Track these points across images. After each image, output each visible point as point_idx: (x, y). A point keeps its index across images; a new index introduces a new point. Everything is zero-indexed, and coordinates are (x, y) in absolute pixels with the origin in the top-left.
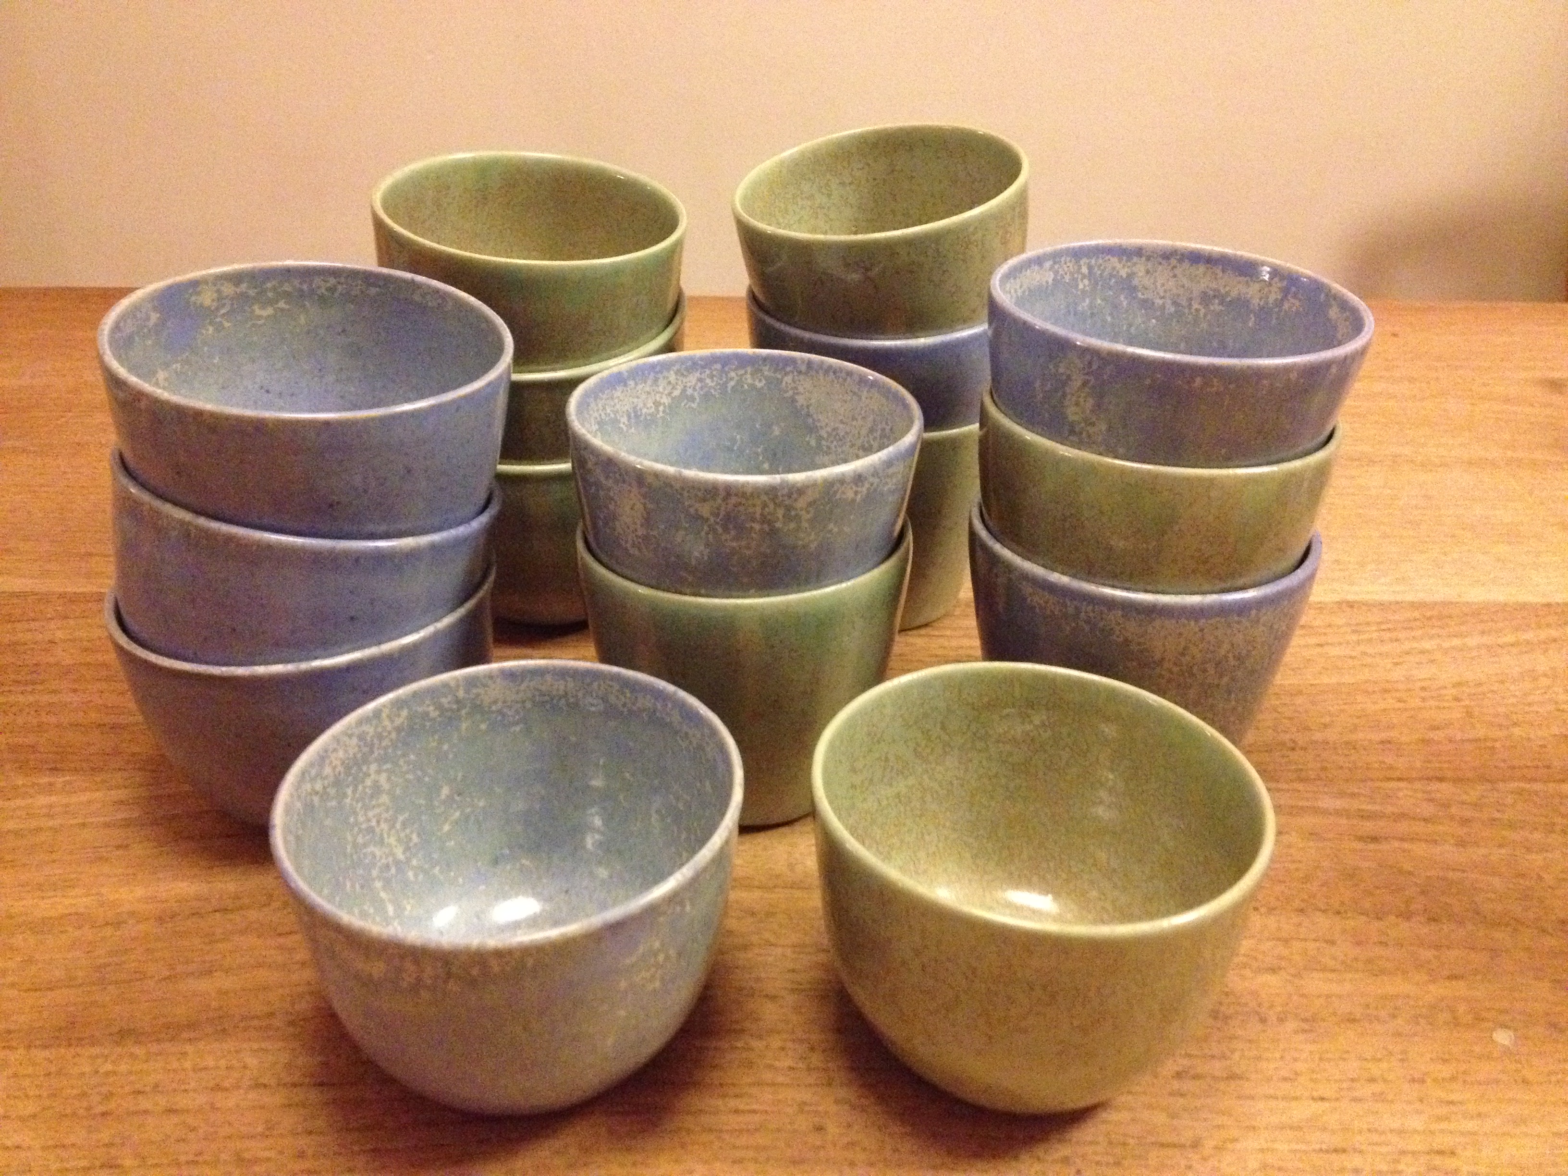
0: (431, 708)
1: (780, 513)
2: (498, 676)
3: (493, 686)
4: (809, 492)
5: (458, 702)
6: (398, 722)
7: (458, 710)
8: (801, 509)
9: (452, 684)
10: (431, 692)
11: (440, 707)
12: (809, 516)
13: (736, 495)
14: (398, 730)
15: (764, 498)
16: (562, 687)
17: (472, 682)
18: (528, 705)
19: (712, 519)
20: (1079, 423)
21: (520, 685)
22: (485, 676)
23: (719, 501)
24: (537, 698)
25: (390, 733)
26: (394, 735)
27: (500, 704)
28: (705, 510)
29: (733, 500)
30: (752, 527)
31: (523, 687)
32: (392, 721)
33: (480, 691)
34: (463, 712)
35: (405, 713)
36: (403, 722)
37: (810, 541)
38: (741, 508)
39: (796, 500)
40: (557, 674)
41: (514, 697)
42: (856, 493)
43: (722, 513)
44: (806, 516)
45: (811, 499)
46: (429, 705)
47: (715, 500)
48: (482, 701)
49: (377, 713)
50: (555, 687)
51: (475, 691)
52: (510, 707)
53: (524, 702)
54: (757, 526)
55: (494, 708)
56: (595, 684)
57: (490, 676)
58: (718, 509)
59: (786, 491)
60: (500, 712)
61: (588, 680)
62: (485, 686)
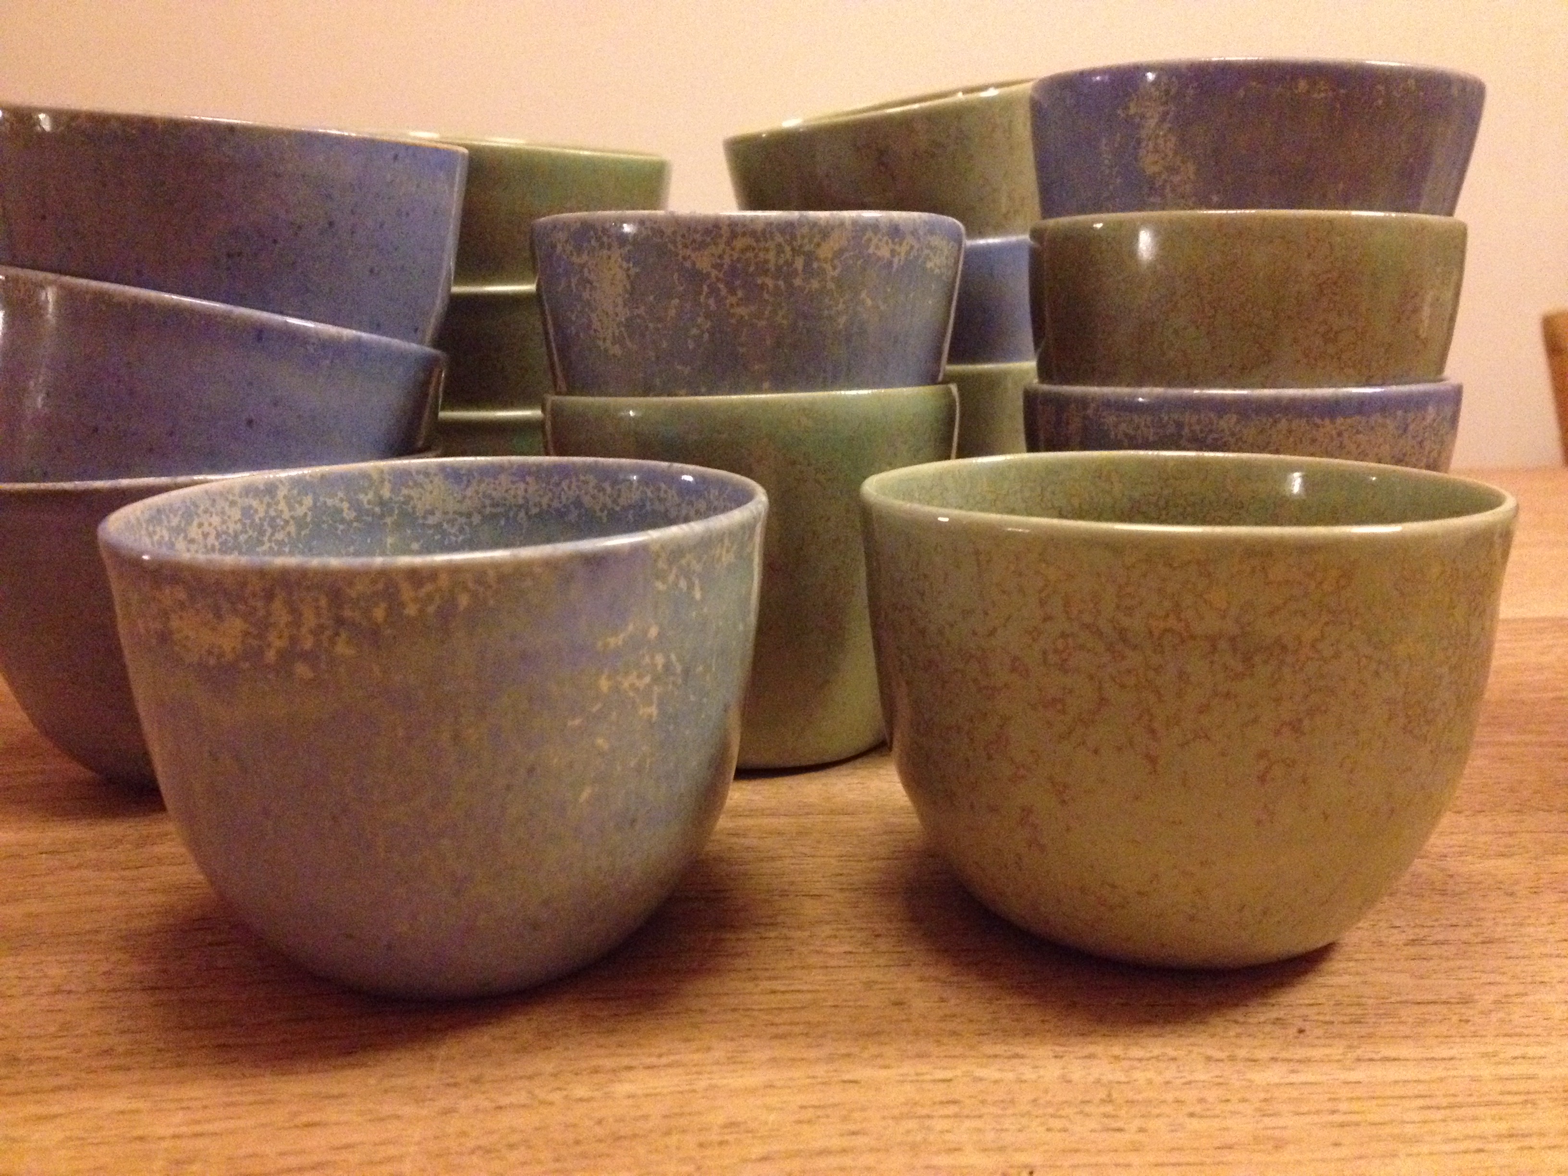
0: (345, 505)
1: (799, 263)
2: (436, 475)
3: (429, 487)
4: (835, 234)
5: (382, 503)
6: (300, 511)
7: (382, 516)
8: (825, 260)
9: (375, 476)
10: (346, 480)
11: (356, 506)
12: (836, 273)
13: (744, 234)
14: (301, 523)
15: (779, 238)
16: (521, 493)
17: (402, 478)
18: (476, 519)
19: (714, 273)
20: (1160, 173)
21: (465, 489)
22: (418, 472)
23: (722, 246)
24: (488, 510)
25: (287, 522)
26: (292, 528)
27: (438, 514)
28: (704, 262)
29: (739, 243)
30: (763, 284)
31: (469, 492)
32: (291, 508)
33: (414, 493)
34: (388, 520)
35: (308, 501)
36: (306, 514)
37: (839, 313)
38: (750, 255)
39: (818, 245)
40: (514, 474)
41: (457, 507)
42: (893, 252)
43: (727, 260)
44: (831, 273)
45: (836, 247)
46: (342, 500)
47: (716, 244)
48: (414, 508)
49: (271, 489)
50: (512, 492)
51: (405, 491)
52: (452, 522)
53: (469, 515)
54: (770, 282)
55: (431, 520)
56: (564, 485)
57: (425, 472)
58: (720, 257)
59: (805, 230)
60: (438, 526)
61: (556, 478)
62: (417, 484)
